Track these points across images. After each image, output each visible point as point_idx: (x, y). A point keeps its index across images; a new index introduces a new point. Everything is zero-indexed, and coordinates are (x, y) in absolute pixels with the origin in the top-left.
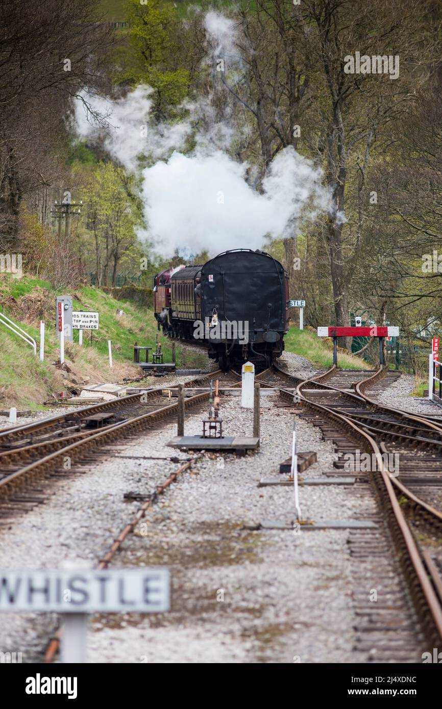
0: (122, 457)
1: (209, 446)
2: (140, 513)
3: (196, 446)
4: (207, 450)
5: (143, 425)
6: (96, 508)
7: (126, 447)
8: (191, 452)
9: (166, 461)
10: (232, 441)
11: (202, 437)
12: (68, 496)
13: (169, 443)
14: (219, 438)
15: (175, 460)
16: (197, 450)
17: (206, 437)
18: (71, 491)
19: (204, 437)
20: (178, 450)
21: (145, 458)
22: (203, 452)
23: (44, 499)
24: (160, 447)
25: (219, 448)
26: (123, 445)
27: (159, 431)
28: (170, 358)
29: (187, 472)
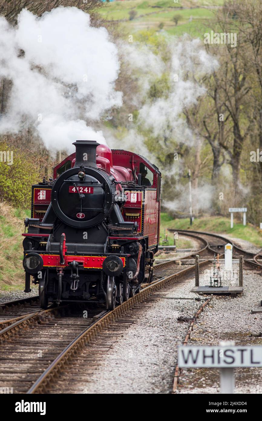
0: (167, 298)
1: (215, 291)
2: (191, 328)
3: (208, 291)
4: (214, 294)
5: (173, 280)
6: (164, 326)
7: (168, 293)
8: (205, 295)
9: (193, 300)
10: (228, 289)
11: (210, 287)
12: (146, 319)
13: (192, 290)
14: (220, 287)
15: (198, 300)
16: (208, 294)
17: (212, 287)
18: (147, 317)
19: (211, 287)
20: (198, 294)
21: (181, 299)
22: (212, 295)
23: (134, 321)
24: (187, 292)
25: (221, 292)
26: (165, 292)
27: (183, 284)
28: (173, 243)
29: (207, 306)
